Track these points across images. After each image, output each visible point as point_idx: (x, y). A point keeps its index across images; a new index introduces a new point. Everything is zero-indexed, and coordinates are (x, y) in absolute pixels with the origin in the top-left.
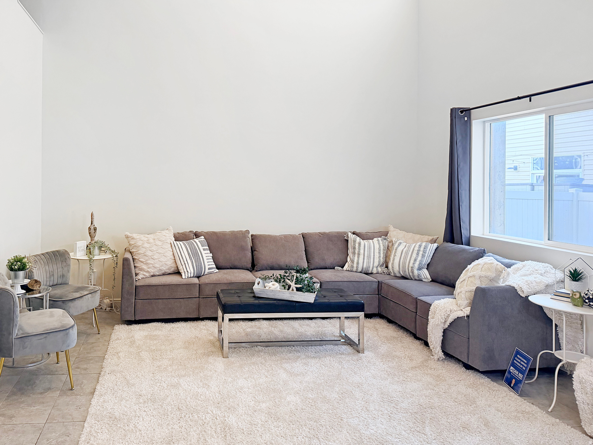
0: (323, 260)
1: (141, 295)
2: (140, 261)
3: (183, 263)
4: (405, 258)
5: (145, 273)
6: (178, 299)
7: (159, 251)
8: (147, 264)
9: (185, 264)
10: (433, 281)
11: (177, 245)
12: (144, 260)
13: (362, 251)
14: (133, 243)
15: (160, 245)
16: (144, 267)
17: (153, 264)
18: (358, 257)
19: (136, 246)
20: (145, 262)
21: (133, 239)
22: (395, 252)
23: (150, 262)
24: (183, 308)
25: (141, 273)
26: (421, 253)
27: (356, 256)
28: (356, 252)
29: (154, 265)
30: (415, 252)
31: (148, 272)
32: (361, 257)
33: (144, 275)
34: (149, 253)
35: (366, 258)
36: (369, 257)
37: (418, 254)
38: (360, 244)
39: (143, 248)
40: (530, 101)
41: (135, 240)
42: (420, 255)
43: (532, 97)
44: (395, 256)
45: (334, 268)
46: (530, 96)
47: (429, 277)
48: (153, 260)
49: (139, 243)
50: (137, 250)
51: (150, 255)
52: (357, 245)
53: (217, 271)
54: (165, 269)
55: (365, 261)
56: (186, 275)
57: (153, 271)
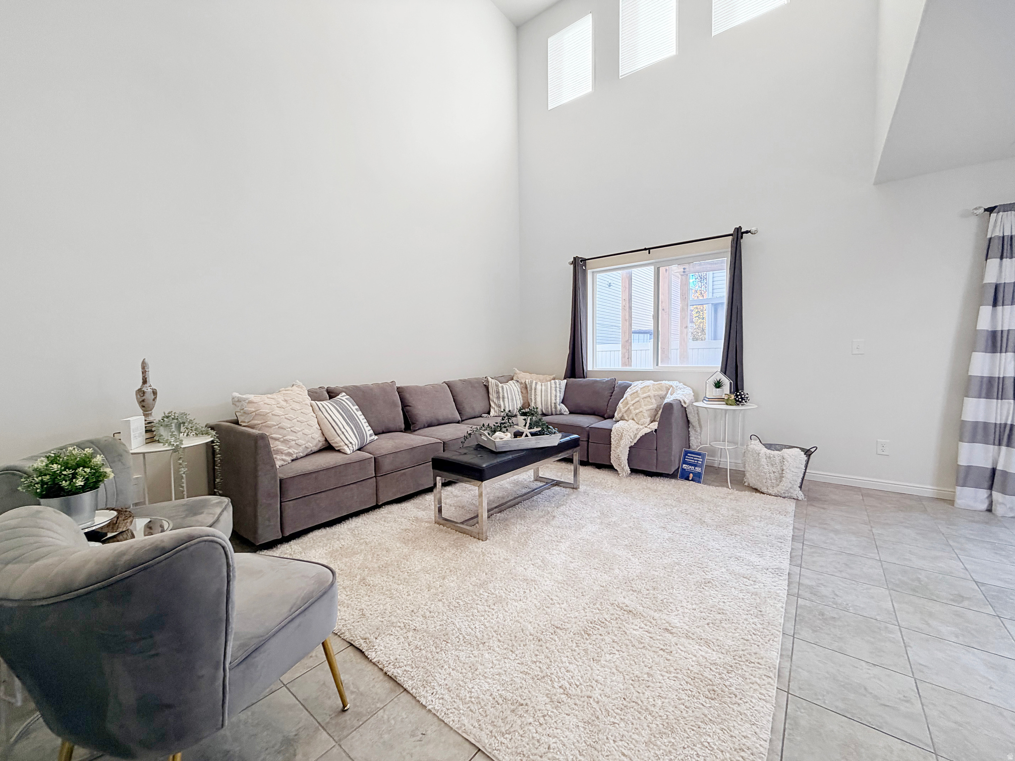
0: (473, 409)
1: (292, 494)
2: (272, 438)
3: (339, 432)
4: (546, 396)
5: (284, 457)
6: (348, 486)
7: (300, 419)
8: (285, 442)
9: (343, 433)
10: (571, 413)
11: (323, 406)
12: (281, 436)
13: (506, 395)
14: (253, 409)
15: (299, 408)
16: (281, 447)
17: (295, 440)
18: (503, 401)
19: (259, 415)
20: (282, 439)
21: (250, 402)
22: (535, 392)
23: (291, 438)
24: (355, 498)
25: (278, 457)
26: (558, 389)
27: (501, 400)
28: (501, 396)
29: (297, 442)
30: (553, 389)
31: (289, 454)
32: (506, 400)
33: (283, 460)
34: (286, 424)
35: (510, 401)
36: (512, 399)
37: (556, 391)
38: (503, 388)
39: (274, 417)
40: (649, 253)
41: (256, 405)
42: (558, 391)
43: (651, 250)
44: (535, 395)
45: (481, 416)
46: (649, 249)
47: (567, 410)
48: (295, 434)
49: (265, 409)
50: (262, 421)
51: (289, 426)
52: (500, 389)
53: (376, 437)
54: (311, 445)
55: (510, 404)
56: (351, 448)
57: (297, 452)
